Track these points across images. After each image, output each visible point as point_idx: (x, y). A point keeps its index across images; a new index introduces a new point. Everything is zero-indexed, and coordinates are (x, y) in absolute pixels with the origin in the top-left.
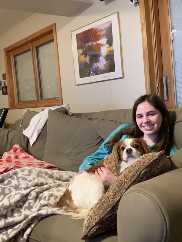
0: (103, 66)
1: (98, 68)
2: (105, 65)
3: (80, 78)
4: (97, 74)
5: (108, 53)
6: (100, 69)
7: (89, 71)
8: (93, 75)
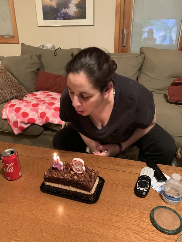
0: (73, 12)
1: (67, 13)
2: (75, 12)
3: (44, 20)
4: (64, 19)
5: (79, 2)
6: (69, 14)
7: (55, 15)
8: (61, 19)
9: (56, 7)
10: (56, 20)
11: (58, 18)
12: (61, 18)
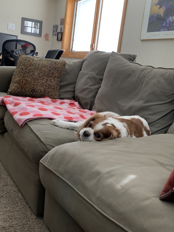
1: (173, 22)
3: (147, 32)
7: (160, 25)
8: (165, 31)
9: (163, 15)
10: (160, 31)
11: (162, 29)
12: (166, 29)
